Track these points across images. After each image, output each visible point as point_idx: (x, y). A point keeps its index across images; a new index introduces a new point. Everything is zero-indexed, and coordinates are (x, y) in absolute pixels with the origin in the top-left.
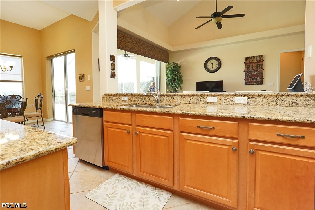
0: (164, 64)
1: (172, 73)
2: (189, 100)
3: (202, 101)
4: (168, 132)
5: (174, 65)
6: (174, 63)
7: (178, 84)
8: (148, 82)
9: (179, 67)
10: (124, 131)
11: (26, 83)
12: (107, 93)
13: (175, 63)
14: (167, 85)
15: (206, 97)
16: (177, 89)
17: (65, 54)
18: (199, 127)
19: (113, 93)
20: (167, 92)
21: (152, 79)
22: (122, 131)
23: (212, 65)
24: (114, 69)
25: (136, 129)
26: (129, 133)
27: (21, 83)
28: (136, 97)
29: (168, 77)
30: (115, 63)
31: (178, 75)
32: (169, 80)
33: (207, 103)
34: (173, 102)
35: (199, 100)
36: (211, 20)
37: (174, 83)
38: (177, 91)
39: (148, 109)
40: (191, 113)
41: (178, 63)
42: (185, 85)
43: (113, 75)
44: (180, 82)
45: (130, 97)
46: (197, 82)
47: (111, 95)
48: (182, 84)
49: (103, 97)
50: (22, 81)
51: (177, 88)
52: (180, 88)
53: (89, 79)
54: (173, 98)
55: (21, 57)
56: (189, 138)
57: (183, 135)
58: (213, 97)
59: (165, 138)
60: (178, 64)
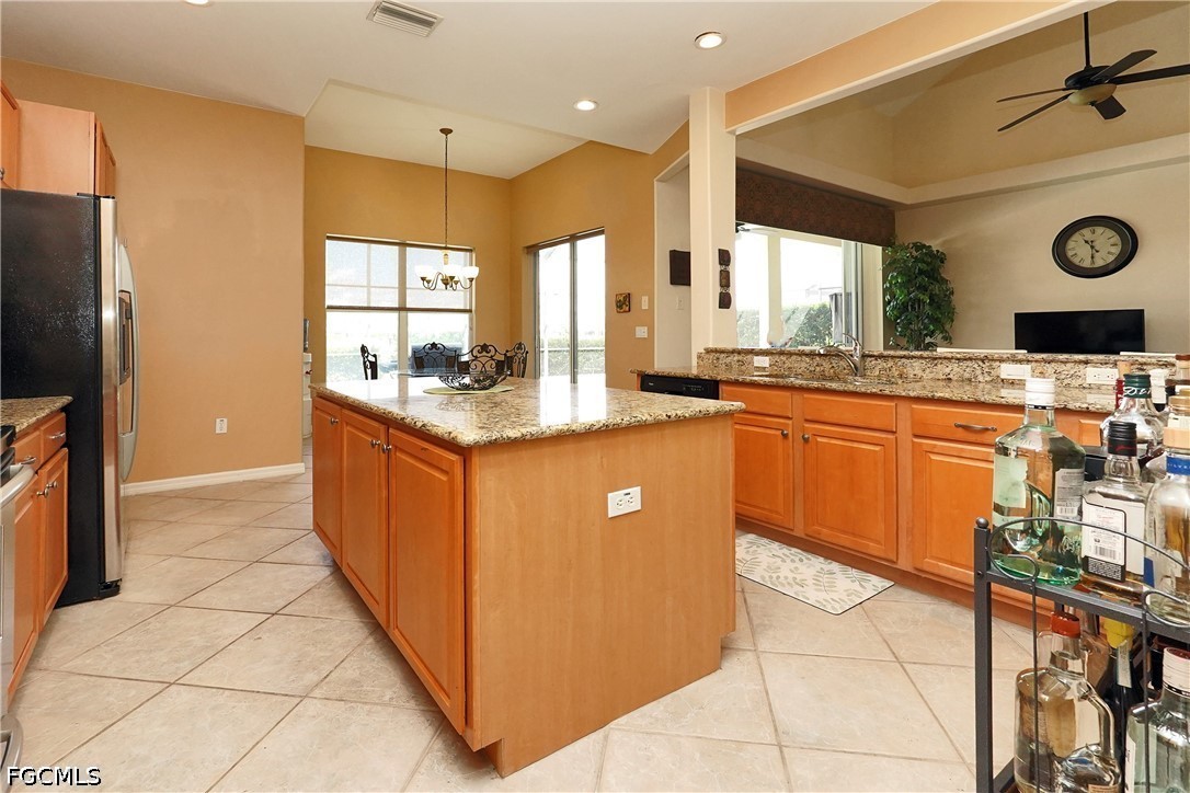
0: (875, 253)
1: (909, 281)
2: (948, 370)
3: (986, 375)
4: (883, 435)
5: (915, 254)
6: (915, 245)
7: (934, 320)
8: (811, 309)
9: (940, 258)
10: (773, 432)
11: (478, 314)
12: (711, 345)
13: (919, 247)
14: (889, 324)
15: (998, 363)
16: (928, 340)
17: (573, 239)
18: (958, 426)
19: (730, 347)
20: (886, 347)
21: (827, 301)
22: (769, 431)
23: (1092, 247)
24: (728, 285)
25: (804, 429)
26: (785, 436)
27: (466, 316)
28: (794, 357)
29: (893, 296)
30: (730, 268)
31: (936, 289)
32: (894, 308)
33: (1003, 380)
34: (901, 376)
35: (979, 372)
36: (1066, 97)
37: (918, 317)
38: (928, 347)
39: (834, 385)
40: (938, 395)
41: (935, 245)
42: (965, 323)
43: (725, 301)
44: (941, 313)
45: (777, 358)
46: (1016, 314)
47: (722, 352)
48: (952, 321)
49: (699, 357)
50: (470, 311)
51: (931, 334)
52: (941, 336)
53: (645, 306)
54: (900, 363)
55: (470, 251)
56: (935, 450)
57: (921, 444)
58: (1019, 365)
59: (877, 448)
60: (934, 249)
